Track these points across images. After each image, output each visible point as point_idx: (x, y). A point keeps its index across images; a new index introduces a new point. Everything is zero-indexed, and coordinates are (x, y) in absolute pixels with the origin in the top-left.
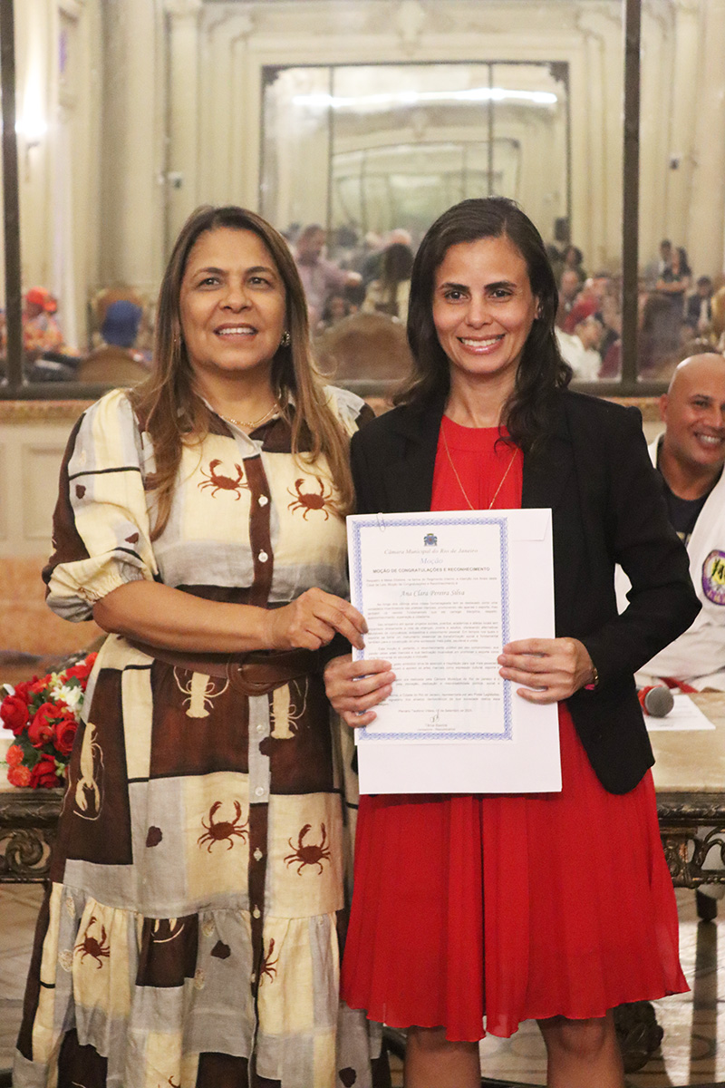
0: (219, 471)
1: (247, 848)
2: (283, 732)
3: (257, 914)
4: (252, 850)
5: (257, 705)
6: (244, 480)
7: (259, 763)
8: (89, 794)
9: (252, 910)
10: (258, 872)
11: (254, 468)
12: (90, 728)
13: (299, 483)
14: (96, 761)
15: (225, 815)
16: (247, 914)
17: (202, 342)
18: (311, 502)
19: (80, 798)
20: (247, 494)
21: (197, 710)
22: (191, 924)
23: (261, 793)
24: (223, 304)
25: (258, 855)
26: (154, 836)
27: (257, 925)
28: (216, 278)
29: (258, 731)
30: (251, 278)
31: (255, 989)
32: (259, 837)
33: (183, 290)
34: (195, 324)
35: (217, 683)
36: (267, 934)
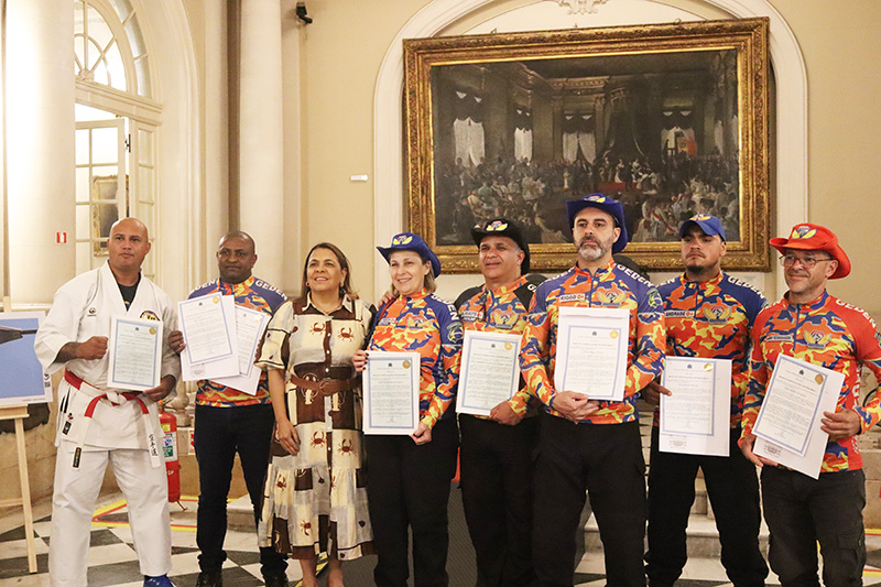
2: (336, 409)
5: (327, 399)
7: (328, 419)
21: (308, 402)
22: (309, 472)
23: (330, 429)
29: (328, 408)
30: (327, 263)
35: (314, 392)
36: (333, 475)
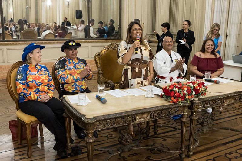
8: (123, 82)
12: (123, 75)
13: (144, 48)
14: (124, 79)
15: (139, 82)
17: (135, 36)
18: (145, 50)
19: (122, 82)
24: (137, 32)
26: (132, 85)
34: (134, 34)
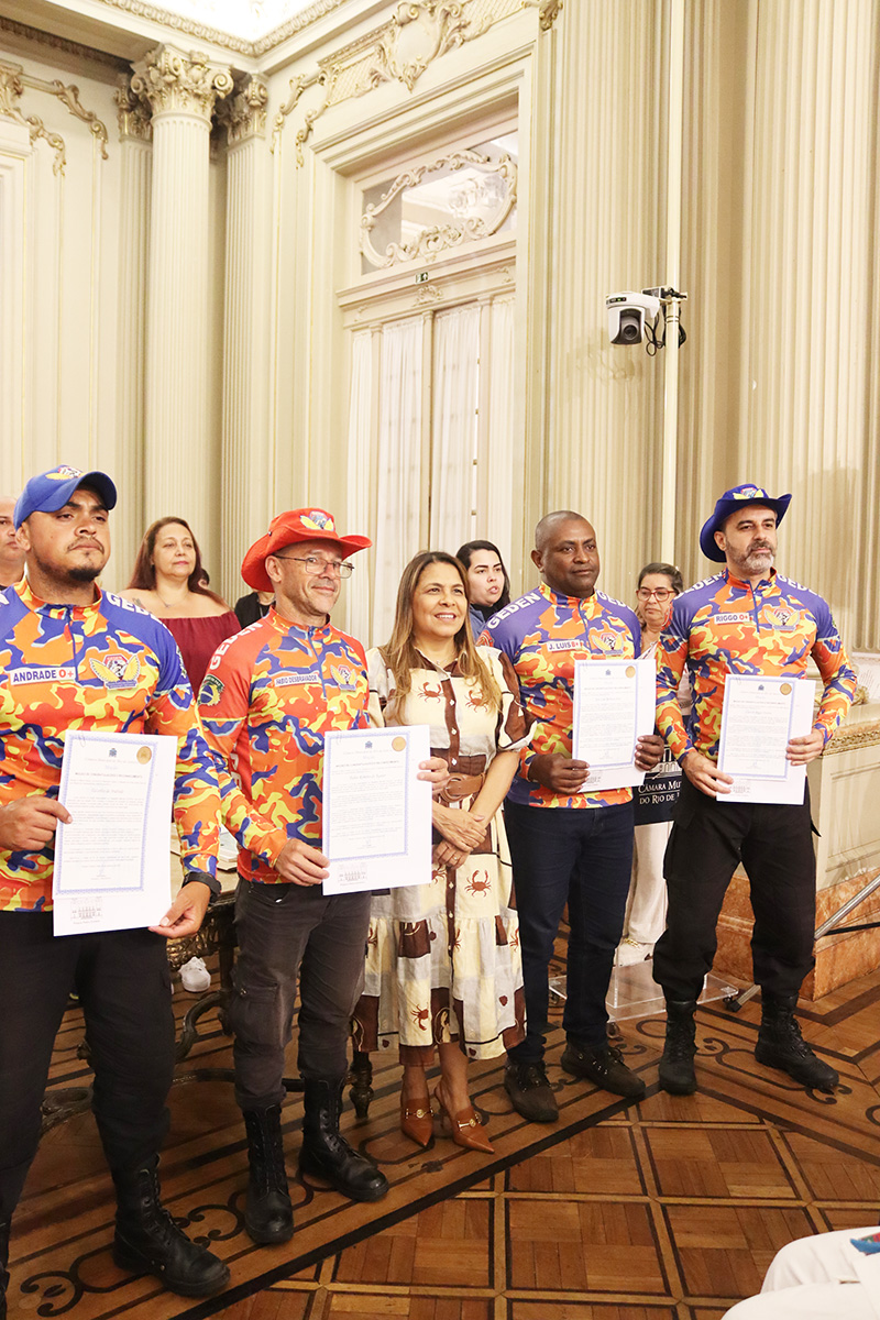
0: (428, 688)
1: (445, 882)
3: (451, 915)
4: (448, 883)
6: (442, 692)
9: (448, 914)
10: (451, 895)
11: (447, 685)
13: (471, 692)
16: (445, 916)
17: (429, 621)
18: (476, 702)
20: (444, 699)
24: (443, 602)
25: (451, 885)
27: (451, 922)
28: (438, 588)
31: (451, 953)
32: (452, 877)
33: (416, 594)
34: (425, 611)
